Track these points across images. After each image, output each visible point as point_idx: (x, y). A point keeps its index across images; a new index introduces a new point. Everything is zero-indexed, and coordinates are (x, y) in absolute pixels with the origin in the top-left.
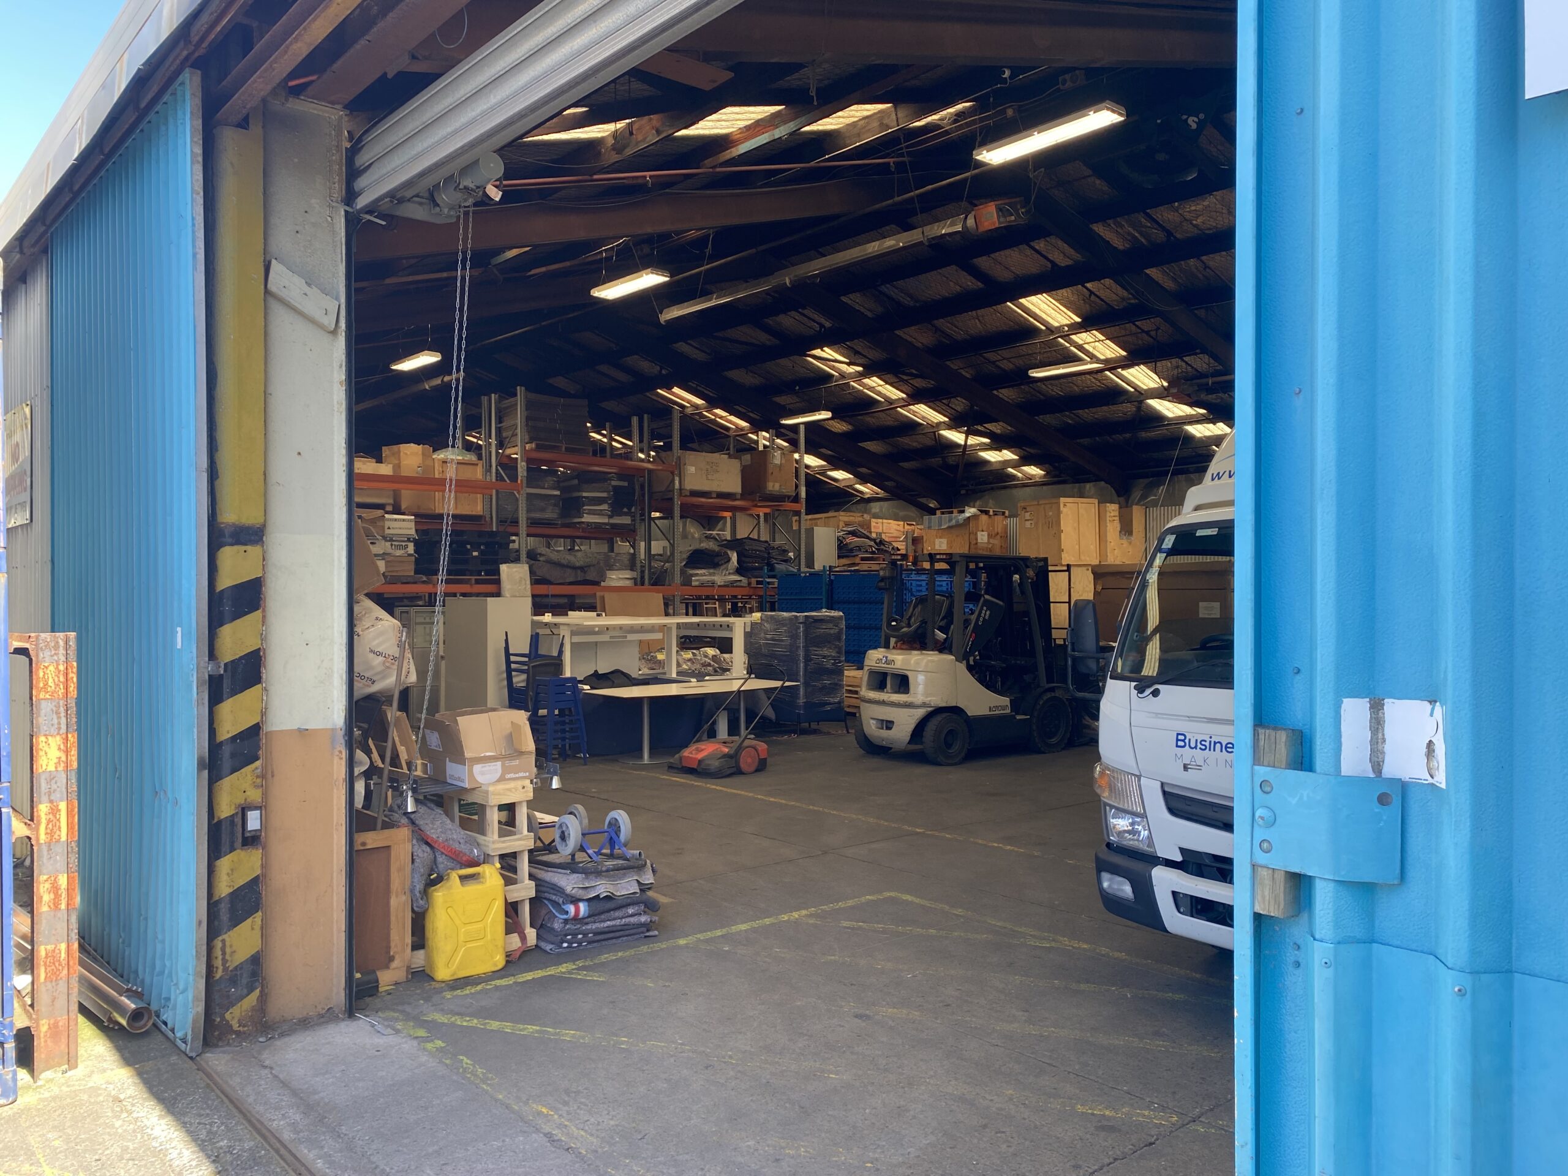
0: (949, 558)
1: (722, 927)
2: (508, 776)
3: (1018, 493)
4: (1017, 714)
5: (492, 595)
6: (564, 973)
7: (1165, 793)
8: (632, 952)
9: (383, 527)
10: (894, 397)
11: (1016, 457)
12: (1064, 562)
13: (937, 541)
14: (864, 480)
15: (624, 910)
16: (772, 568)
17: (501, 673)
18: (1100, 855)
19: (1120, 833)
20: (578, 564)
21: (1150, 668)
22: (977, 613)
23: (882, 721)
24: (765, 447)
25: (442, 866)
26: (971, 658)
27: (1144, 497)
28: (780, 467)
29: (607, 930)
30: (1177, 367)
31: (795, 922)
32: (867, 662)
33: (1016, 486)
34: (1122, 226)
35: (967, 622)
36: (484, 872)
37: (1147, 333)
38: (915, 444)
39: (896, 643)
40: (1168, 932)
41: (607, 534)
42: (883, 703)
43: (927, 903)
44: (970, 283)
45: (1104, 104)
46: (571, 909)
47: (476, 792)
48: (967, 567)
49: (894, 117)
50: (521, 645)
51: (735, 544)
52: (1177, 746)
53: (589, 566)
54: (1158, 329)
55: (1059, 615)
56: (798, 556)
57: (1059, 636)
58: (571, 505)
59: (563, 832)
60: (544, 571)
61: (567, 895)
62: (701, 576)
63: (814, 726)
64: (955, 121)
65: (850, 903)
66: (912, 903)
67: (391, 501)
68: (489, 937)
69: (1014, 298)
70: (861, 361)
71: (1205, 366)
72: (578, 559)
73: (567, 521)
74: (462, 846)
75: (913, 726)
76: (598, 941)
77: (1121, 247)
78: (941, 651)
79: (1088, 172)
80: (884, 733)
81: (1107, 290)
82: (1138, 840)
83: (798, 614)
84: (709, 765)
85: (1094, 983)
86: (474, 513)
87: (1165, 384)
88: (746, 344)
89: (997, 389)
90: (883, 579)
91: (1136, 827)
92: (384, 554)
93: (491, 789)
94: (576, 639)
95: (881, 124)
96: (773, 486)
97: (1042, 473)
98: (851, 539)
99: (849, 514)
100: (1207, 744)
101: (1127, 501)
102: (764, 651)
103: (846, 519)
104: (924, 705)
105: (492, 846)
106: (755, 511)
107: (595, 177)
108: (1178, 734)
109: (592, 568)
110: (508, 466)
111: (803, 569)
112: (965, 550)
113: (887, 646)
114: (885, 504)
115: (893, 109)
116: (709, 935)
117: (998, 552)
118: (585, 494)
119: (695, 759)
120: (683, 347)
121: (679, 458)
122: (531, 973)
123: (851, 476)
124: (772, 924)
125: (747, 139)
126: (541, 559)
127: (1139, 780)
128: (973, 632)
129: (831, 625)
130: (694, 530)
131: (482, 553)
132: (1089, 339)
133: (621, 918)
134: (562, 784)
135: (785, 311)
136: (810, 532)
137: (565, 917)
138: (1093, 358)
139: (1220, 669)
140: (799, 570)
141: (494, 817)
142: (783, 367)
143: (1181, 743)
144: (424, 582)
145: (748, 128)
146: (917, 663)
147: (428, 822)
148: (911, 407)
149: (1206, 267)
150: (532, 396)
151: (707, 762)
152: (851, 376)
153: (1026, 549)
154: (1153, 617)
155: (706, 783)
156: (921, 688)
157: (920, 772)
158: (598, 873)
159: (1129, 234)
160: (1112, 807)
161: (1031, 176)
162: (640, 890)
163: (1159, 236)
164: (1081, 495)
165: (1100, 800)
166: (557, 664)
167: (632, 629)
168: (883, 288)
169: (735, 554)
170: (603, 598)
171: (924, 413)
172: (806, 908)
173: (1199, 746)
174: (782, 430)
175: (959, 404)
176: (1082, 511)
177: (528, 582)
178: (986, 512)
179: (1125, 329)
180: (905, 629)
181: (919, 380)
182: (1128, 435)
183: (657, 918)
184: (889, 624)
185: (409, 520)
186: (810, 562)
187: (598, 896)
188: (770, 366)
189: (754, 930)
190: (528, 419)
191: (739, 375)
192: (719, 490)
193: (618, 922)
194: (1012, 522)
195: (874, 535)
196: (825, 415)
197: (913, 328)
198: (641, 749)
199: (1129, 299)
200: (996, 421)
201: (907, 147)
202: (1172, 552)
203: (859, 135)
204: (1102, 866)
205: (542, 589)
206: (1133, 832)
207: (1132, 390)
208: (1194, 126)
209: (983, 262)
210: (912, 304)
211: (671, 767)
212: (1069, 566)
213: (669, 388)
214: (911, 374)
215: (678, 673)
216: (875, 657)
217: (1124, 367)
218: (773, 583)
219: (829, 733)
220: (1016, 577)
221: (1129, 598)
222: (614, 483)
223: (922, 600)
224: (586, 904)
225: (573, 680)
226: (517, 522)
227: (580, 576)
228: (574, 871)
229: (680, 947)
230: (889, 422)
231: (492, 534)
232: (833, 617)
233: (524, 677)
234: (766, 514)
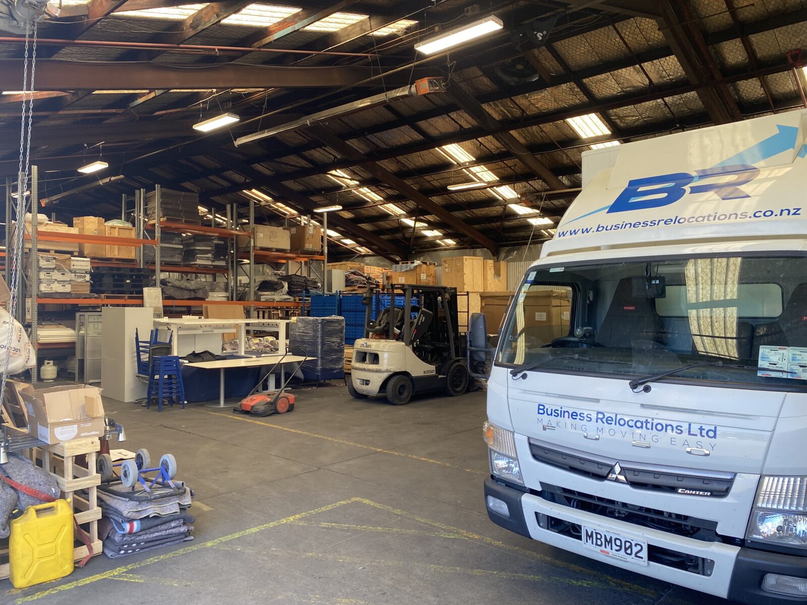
0: (402, 287)
1: (240, 530)
2: (82, 435)
3: (442, 253)
4: (440, 375)
5: (137, 306)
6: (115, 576)
7: (530, 444)
8: (171, 555)
9: (70, 265)
10: (376, 199)
11: (441, 234)
12: (466, 291)
13: (400, 278)
14: (361, 244)
15: (168, 524)
16: (307, 291)
17: (134, 353)
18: (487, 484)
19: (500, 469)
20: (191, 288)
21: (519, 360)
22: (417, 318)
23: (364, 380)
24: (305, 224)
25: (24, 502)
26: (415, 343)
27: (506, 257)
28: (313, 236)
29: (155, 539)
30: (525, 187)
31: (290, 525)
32: (355, 346)
33: (441, 250)
34: (498, 106)
35: (412, 323)
36: (57, 506)
37: (510, 167)
38: (388, 226)
39: (372, 335)
40: (531, 538)
41: (214, 271)
42: (364, 370)
43: (378, 505)
44: (417, 136)
45: (491, 17)
46: (127, 527)
47: (57, 447)
48: (413, 292)
49: (369, 24)
50: (145, 337)
51: (287, 278)
52: (539, 413)
53: (199, 289)
54: (516, 165)
55: (462, 319)
56: (323, 285)
57: (462, 330)
58: (189, 254)
59: (125, 472)
60: (171, 292)
61: (125, 517)
62: (266, 295)
63: (327, 381)
64: (406, 33)
65: (330, 507)
66: (369, 505)
67: (78, 250)
68: (59, 553)
69: (440, 145)
70: (357, 178)
71: (539, 186)
72: (192, 285)
73: (187, 263)
74: (42, 487)
75: (380, 383)
76: (148, 547)
77: (497, 119)
78: (397, 340)
79: (480, 73)
80: (365, 387)
81: (490, 142)
82: (512, 474)
83: (318, 318)
84: (258, 409)
85: (482, 569)
86: (129, 258)
87: (519, 196)
88: (294, 166)
89: (430, 197)
90: (365, 299)
91: (511, 465)
92: (70, 280)
93: (66, 445)
94: (181, 333)
95: (362, 29)
96: (308, 246)
97: (455, 243)
98: (353, 277)
99: (353, 263)
100: (559, 412)
101: (498, 259)
102: (298, 339)
103: (351, 265)
104: (387, 371)
105: (67, 485)
106: (299, 260)
107: (181, 46)
108: (539, 405)
109: (200, 291)
110: (150, 230)
111: (326, 292)
112: (414, 283)
113: (367, 337)
114: (372, 258)
115: (368, 20)
116: (230, 537)
117: (431, 284)
118: (197, 248)
119: (249, 405)
120: (258, 167)
121: (254, 228)
122: (91, 578)
123: (354, 243)
124: (275, 527)
125: (279, 30)
126: (169, 285)
127: (513, 435)
128: (415, 328)
129: (337, 325)
130: (268, 270)
131: (132, 281)
132: (479, 170)
133: (166, 530)
134: (127, 438)
135: (314, 148)
136: (330, 272)
137: (122, 532)
138: (481, 180)
139: (567, 361)
140: (323, 293)
141: (69, 465)
142: (315, 180)
143: (541, 411)
144: (96, 298)
145: (279, 23)
146: (384, 346)
147: (16, 470)
148: (386, 205)
149: (542, 131)
150: (164, 190)
151: (257, 407)
152: (353, 187)
153: (446, 283)
154: (521, 324)
155: (255, 420)
156: (386, 361)
157: (384, 409)
158: (149, 501)
159: (502, 111)
160: (495, 452)
161: (449, 66)
162: (180, 509)
163: (518, 113)
164: (474, 255)
165: (487, 446)
166: (168, 347)
167: (217, 327)
168: (368, 136)
169: (287, 284)
170: (206, 308)
171: (392, 209)
172: (299, 513)
173: (554, 413)
174: (316, 216)
175: (411, 204)
176: (475, 263)
177: (161, 298)
178: (425, 263)
179: (498, 165)
180: (378, 327)
181: (390, 190)
182: (498, 224)
183: (193, 528)
184: (368, 325)
185: (88, 261)
186: (330, 289)
187: (148, 516)
188: (307, 179)
189: (261, 533)
190: (162, 203)
191: (290, 184)
192: (277, 247)
193: (163, 533)
194: (439, 269)
195: (366, 275)
196: (339, 208)
197: (386, 160)
198: (219, 398)
199: (501, 148)
200: (430, 214)
201: (377, 48)
202: (535, 282)
203: (348, 35)
204: (489, 492)
205: (169, 302)
206: (509, 469)
207: (501, 199)
208: (540, 38)
209: (423, 124)
210: (385, 147)
211: (235, 410)
212: (468, 292)
213: (250, 189)
214: (385, 187)
215: (246, 352)
216: (360, 343)
217: (497, 186)
218: (308, 300)
219: (335, 386)
220: (439, 298)
221: (506, 312)
222: (215, 242)
223: (387, 311)
224: (139, 522)
225: (178, 358)
226: (155, 263)
227: (193, 295)
228: (131, 499)
229: (207, 549)
230: (374, 213)
231: (139, 270)
232: (338, 320)
233: (147, 355)
234: (305, 262)
